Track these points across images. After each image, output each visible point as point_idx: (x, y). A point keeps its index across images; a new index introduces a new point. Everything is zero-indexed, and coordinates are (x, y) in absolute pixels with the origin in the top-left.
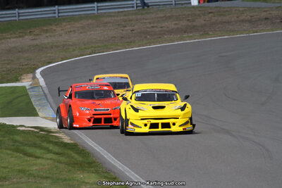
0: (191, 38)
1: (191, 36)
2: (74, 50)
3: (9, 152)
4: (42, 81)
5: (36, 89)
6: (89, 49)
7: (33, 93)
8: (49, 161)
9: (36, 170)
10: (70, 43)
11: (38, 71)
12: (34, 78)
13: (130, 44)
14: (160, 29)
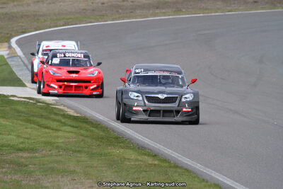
0: (164, 14)
1: (164, 13)
2: (45, 21)
3: (21, 122)
4: (19, 51)
5: (15, 59)
6: (60, 20)
7: (12, 63)
8: (71, 134)
9: (63, 142)
10: (41, 14)
11: (13, 41)
12: (10, 47)
13: (102, 17)
14: (132, 4)
